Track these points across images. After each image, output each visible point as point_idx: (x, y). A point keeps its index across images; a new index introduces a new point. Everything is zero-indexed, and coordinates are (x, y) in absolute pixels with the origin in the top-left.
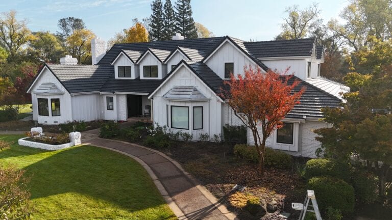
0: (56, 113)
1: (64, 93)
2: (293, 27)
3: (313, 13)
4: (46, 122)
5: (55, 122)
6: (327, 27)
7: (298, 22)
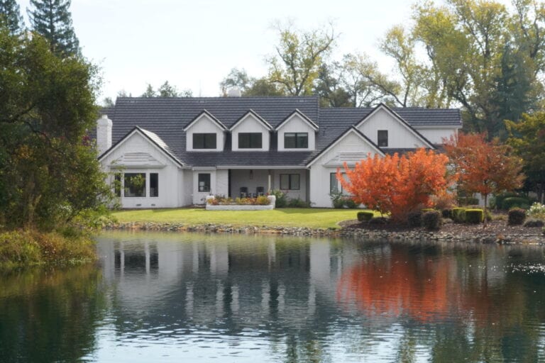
0: (155, 193)
1: (165, 166)
2: (290, 63)
3: (328, 38)
4: (140, 205)
5: (153, 205)
6: (342, 64)
7: (299, 54)
